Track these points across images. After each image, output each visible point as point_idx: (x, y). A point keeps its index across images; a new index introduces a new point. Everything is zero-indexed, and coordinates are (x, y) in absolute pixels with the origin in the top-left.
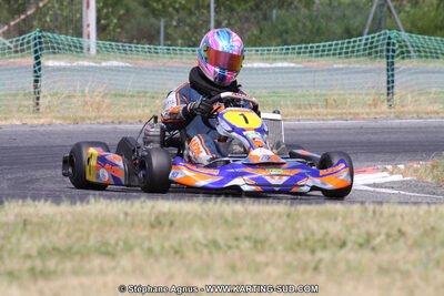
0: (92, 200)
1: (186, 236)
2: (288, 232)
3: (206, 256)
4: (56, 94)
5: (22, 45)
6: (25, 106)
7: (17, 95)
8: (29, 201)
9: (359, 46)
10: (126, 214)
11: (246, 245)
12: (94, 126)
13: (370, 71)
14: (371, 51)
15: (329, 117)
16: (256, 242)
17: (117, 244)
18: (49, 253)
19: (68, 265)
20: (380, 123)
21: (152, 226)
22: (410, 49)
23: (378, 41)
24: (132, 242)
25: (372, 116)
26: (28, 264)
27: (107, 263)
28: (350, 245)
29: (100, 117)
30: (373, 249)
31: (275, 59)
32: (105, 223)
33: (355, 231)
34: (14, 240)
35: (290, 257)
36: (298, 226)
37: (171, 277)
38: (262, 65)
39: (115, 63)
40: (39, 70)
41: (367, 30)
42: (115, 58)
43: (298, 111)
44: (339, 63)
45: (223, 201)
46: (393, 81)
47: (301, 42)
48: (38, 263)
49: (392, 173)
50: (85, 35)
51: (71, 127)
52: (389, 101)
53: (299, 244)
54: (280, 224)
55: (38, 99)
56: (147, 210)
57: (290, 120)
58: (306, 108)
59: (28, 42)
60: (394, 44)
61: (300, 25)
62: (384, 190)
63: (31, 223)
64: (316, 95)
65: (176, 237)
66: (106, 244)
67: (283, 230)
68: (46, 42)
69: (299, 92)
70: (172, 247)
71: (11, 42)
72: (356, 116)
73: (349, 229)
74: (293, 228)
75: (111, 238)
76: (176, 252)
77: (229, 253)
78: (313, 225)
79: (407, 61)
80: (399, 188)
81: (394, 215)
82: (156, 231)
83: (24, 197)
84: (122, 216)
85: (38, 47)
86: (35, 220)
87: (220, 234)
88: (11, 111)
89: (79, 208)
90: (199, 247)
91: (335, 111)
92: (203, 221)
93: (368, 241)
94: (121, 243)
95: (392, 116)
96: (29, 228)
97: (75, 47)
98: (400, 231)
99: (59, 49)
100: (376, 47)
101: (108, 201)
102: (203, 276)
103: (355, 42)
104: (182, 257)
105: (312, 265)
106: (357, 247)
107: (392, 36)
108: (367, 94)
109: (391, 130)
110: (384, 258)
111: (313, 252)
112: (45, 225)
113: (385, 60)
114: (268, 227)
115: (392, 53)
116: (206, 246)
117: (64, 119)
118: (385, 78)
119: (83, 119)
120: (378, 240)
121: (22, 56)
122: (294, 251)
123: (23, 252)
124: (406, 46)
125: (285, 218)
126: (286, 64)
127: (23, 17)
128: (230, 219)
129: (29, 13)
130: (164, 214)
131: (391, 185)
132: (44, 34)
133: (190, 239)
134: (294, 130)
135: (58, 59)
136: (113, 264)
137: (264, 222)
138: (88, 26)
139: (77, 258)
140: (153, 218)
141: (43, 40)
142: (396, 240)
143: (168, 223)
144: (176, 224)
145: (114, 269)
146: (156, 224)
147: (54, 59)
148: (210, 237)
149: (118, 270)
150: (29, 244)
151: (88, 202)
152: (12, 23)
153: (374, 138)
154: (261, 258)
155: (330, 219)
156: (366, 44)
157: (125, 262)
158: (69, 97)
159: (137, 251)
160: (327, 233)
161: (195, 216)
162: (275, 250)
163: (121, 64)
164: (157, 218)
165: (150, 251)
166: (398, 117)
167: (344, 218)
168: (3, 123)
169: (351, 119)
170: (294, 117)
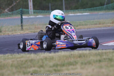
5: (17, 13)
15: (102, 27)
40: (22, 19)
48: (55, 68)
59: (19, 12)
85: (21, 13)
91: (103, 25)
116: (97, 61)
117: (31, 32)
119: (36, 32)
129: (14, 4)
135: (26, 16)
136: (75, 67)
141: (23, 11)
143: (83, 56)
152: (10, 7)
168: (15, 34)
169: (108, 27)
170: (93, 28)
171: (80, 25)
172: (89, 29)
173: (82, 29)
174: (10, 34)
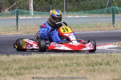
0: (33, 54)
1: (59, 63)
2: (86, 61)
3: (64, 68)
4: (22, 26)
5: (13, 13)
6: (14, 30)
7: (12, 27)
8: (16, 55)
9: (105, 11)
10: (42, 57)
11: (75, 65)
12: (33, 34)
13: (108, 18)
14: (108, 12)
15: (97, 30)
16: (78, 64)
17: (40, 66)
18: (21, 68)
19: (27, 71)
20: (111, 31)
21: (49, 61)
22: (119, 11)
23: (110, 9)
24: (44, 65)
25: (109, 30)
26: (16, 71)
27: (37, 71)
28: (103, 64)
29: (34, 32)
30: (110, 65)
31: (82, 15)
32: (36, 60)
33: (105, 60)
34: (12, 65)
35: (87, 68)
36: (89, 59)
37: (55, 74)
38: (78, 17)
39: (38, 17)
40: (18, 19)
41: (107, 7)
42: (38, 16)
43: (88, 29)
44: (99, 16)
45: (68, 53)
46: (114, 20)
47: (89, 10)
48: (18, 71)
49: (114, 45)
50: (30, 10)
51: (27, 35)
52: (113, 25)
53: (89, 64)
54: (84, 59)
55: (18, 27)
56: (48, 56)
57: (86, 31)
58: (91, 28)
59: (15, 12)
60: (114, 10)
61: (89, 6)
62: (112, 50)
63: (16, 61)
64: (93, 24)
65: (56, 63)
66: (37, 66)
67: (85, 61)
68: (19, 12)
69: (89, 24)
70: (55, 66)
71: (10, 12)
72: (104, 30)
73: (103, 60)
74: (88, 60)
75: (38, 64)
76: (56, 67)
77: (70, 67)
78: (93, 59)
79: (118, 14)
80: (117, 49)
81: (115, 56)
82: (50, 62)
83: (14, 54)
84: (41, 58)
85: (17, 13)
86: (17, 60)
87: (68, 62)
88: (10, 31)
89: (29, 56)
90: (62, 66)
91: (98, 29)
92: (63, 59)
93: (108, 63)
94: (41, 65)
95: (114, 29)
96: (16, 62)
97: (28, 13)
98: (117, 60)
99: (23, 14)
100: (110, 11)
101: (37, 54)
102: (63, 74)
103: (104, 10)
104: (58, 69)
105: (93, 70)
106: (105, 65)
107: (114, 8)
108: (107, 24)
109: (114, 33)
110: (112, 68)
111: (93, 66)
112: (20, 61)
113: (112, 14)
114: (81, 60)
115: (114, 12)
116: (64, 65)
117: (25, 32)
118: (112, 19)
119: (30, 32)
120: (111, 63)
121: (13, 16)
122: (88, 66)
123: (14, 68)
124: (118, 11)
125: (85, 58)
126: (85, 16)
127: (13, 5)
128: (70, 58)
129: (15, 4)
130: (53, 57)
131: (114, 48)
132: (19, 10)
133: (60, 64)
134: (87, 34)
135: (23, 17)
136: (39, 71)
137: (80, 59)
138: (31, 7)
139: (29, 69)
140: (49, 58)
142: (116, 63)
143: (54, 59)
144: (56, 60)
145: (39, 72)
146: (50, 60)
147: (22, 17)
148: (65, 63)
149: (40, 73)
150: (16, 66)
151: (32, 55)
152: (10, 7)
153: (109, 35)
154: (79, 68)
155: (98, 57)
156: (107, 10)
157: (42, 70)
158: (26, 27)
159: (45, 67)
160: (97, 61)
161: (61, 57)
162: (83, 66)
163: (40, 17)
164: (51, 58)
165: (49, 67)
166: (116, 30)
167: (102, 57)
168: (8, 34)
169: (103, 31)
170: (87, 31)
171: (76, 28)
172: (83, 32)
173: (76, 32)
174: (3, 34)
